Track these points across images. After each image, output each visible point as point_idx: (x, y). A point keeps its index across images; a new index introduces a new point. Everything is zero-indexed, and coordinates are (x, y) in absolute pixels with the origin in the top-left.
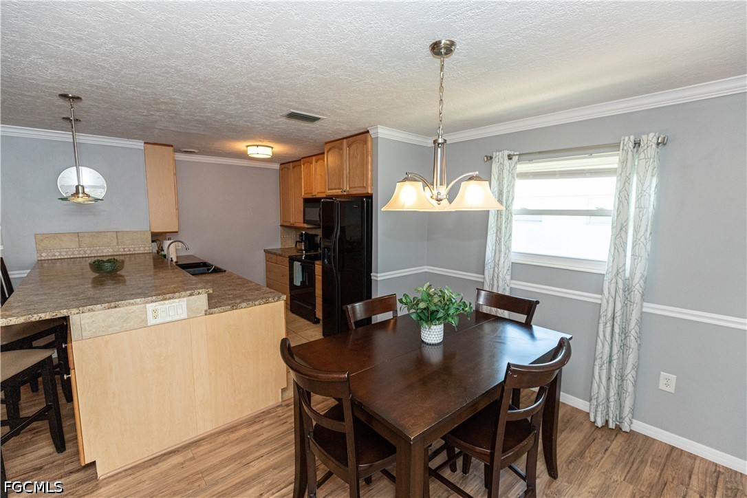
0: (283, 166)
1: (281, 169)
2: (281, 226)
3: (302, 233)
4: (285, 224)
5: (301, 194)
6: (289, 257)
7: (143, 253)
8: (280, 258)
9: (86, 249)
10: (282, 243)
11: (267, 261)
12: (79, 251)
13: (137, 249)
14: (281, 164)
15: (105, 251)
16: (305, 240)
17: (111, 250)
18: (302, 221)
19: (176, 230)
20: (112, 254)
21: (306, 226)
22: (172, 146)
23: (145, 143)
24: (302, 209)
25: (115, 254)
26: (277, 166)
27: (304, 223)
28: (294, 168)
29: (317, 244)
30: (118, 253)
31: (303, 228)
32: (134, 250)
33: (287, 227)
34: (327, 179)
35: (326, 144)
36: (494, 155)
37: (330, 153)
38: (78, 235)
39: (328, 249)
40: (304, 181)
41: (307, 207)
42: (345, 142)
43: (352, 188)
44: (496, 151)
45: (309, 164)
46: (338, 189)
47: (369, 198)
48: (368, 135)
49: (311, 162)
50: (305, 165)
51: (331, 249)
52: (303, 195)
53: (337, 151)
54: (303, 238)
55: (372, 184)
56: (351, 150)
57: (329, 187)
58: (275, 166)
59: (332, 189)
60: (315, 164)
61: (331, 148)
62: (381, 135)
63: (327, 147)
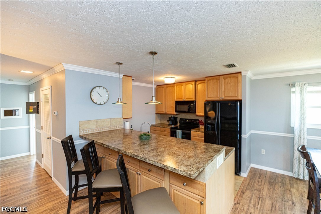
2: (156, 113)
3: (172, 117)
6: (171, 128)
7: (119, 129)
8: (163, 129)
9: (99, 128)
10: (156, 122)
12: (96, 129)
17: (108, 128)
18: (174, 111)
19: (131, 117)
20: (108, 130)
22: (132, 77)
23: (123, 75)
28: (167, 87)
34: (206, 92)
35: (206, 77)
36: (296, 83)
37: (210, 81)
38: (96, 121)
39: (210, 124)
40: (176, 93)
41: (178, 105)
42: (221, 76)
43: (227, 97)
44: (297, 82)
45: (180, 86)
46: (216, 97)
47: (240, 101)
48: (240, 74)
49: (182, 85)
50: (178, 87)
51: (214, 125)
52: (175, 99)
53: (215, 80)
54: (173, 119)
55: (242, 96)
56: (227, 80)
57: (209, 96)
58: (155, 86)
59: (211, 97)
60: (185, 86)
61: (210, 80)
62: (247, 75)
63: (206, 79)
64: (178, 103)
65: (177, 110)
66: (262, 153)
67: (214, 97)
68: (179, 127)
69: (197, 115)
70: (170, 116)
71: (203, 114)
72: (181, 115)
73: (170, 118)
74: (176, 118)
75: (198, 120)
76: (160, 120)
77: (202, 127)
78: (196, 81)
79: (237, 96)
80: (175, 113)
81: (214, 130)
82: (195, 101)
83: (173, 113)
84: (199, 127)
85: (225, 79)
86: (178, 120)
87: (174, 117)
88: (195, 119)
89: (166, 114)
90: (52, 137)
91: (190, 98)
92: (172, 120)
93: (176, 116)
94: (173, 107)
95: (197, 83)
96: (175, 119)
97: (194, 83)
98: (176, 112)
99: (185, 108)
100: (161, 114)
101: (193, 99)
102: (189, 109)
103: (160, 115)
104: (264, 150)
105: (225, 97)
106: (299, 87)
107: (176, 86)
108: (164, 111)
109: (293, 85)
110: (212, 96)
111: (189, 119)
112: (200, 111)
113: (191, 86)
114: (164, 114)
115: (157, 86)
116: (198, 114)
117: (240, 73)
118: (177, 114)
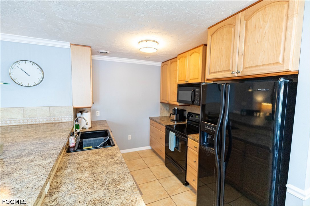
0: (163, 63)
1: (162, 66)
2: (161, 102)
3: (175, 109)
4: (163, 101)
5: (176, 81)
6: (166, 126)
7: (67, 122)
8: (159, 125)
9: (28, 119)
11: (151, 125)
12: (23, 120)
13: (63, 119)
14: (162, 63)
15: (41, 120)
16: (177, 113)
17: (45, 120)
18: (176, 101)
19: (90, 106)
20: (46, 122)
21: (178, 104)
22: (90, 47)
23: (71, 44)
24: (176, 92)
25: (48, 122)
26: (159, 64)
27: (177, 102)
28: (171, 64)
29: (185, 117)
30: (50, 122)
31: (176, 106)
32: (61, 120)
33: (164, 104)
38: (23, 109)
40: (179, 71)
41: (180, 90)
43: (250, 67)
45: (184, 58)
46: (225, 71)
49: (185, 57)
50: (181, 60)
52: (178, 82)
59: (215, 72)
60: (189, 56)
64: (181, 87)
65: (179, 99)
67: (221, 71)
72: (190, 107)
73: (173, 111)
79: (281, 61)
83: (175, 103)
86: (186, 115)
87: (178, 109)
91: (195, 78)
97: (201, 50)
101: (200, 80)
105: (246, 68)
107: (179, 60)
110: (218, 69)
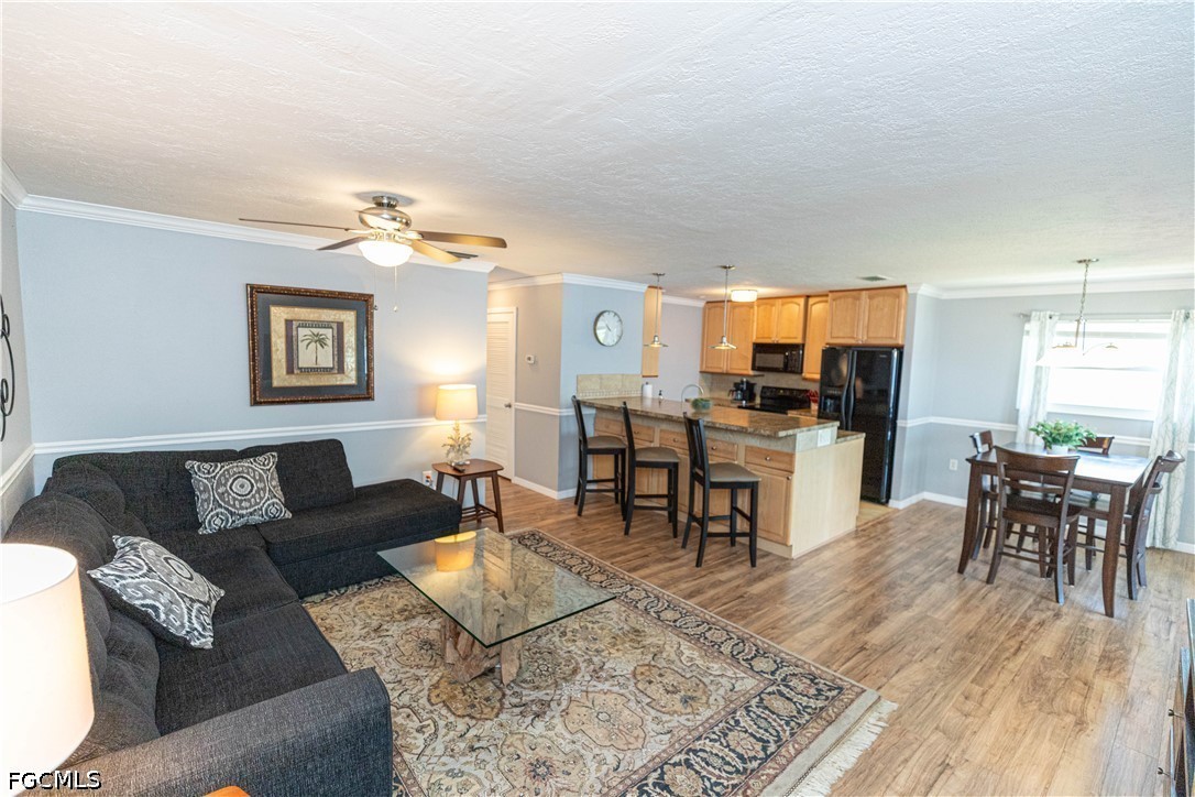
3: (743, 381)
5: (750, 338)
12: (600, 392)
13: (633, 392)
15: (614, 393)
16: (747, 389)
17: (618, 393)
18: (750, 368)
23: (648, 287)
32: (631, 394)
34: (829, 327)
35: (831, 292)
36: (1034, 314)
37: (838, 302)
38: (601, 377)
39: (832, 397)
40: (757, 325)
41: (760, 352)
42: (864, 292)
43: (873, 338)
44: (1036, 310)
45: (768, 306)
46: (849, 337)
47: (900, 349)
48: (903, 290)
49: (773, 305)
50: (762, 308)
51: (839, 398)
52: (754, 339)
53: (850, 300)
54: (745, 387)
55: (904, 336)
56: (875, 302)
57: (834, 335)
58: (701, 304)
59: (838, 338)
60: (780, 306)
61: (840, 298)
62: (919, 292)
63: (830, 295)
64: (760, 348)
65: (757, 365)
66: (951, 468)
67: (845, 337)
68: (758, 407)
69: (805, 379)
70: (738, 380)
71: (818, 376)
72: (765, 378)
73: (736, 385)
74: (753, 385)
75: (807, 391)
76: (711, 390)
77: (814, 407)
78: (808, 297)
79: (894, 336)
80: (751, 373)
81: (840, 411)
82: (803, 345)
83: (745, 372)
84: (809, 407)
85: (871, 298)
86: (758, 390)
87: (748, 383)
88: (800, 388)
89: (727, 374)
90: (513, 403)
91: (791, 336)
92: (742, 390)
93: (752, 381)
94: (746, 358)
95: (811, 301)
96: (751, 386)
97: (802, 301)
98: (753, 369)
99: (777, 360)
100: (713, 373)
101: (799, 341)
102: (786, 365)
103: (709, 376)
104: (956, 462)
106: (1038, 323)
107: (758, 307)
108: (724, 367)
109: (1027, 317)
110: (841, 335)
111: (784, 389)
112: (812, 367)
113: (796, 308)
114: (722, 374)
115: (708, 302)
116: (808, 376)
117: (905, 287)
118: (755, 376)
